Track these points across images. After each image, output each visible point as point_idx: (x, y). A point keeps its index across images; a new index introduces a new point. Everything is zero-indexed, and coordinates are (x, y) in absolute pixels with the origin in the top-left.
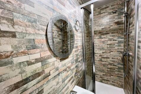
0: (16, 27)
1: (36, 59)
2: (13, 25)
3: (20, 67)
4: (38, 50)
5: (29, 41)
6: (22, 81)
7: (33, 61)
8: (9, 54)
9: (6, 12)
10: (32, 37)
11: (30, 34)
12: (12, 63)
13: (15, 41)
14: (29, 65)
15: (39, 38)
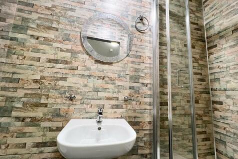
0: (60, 25)
1: (67, 49)
2: (58, 24)
3: (55, 50)
4: (71, 43)
5: (66, 35)
6: (54, 60)
7: (64, 50)
8: (52, 40)
9: (57, 17)
10: (68, 32)
11: (67, 30)
12: (52, 45)
13: (57, 33)
14: (61, 51)
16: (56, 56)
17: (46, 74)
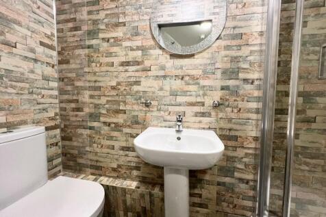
1: (137, 46)
4: (141, 37)
5: (134, 28)
6: (126, 62)
7: (135, 48)
10: (136, 24)
11: (135, 21)
14: (131, 50)
15: (143, 24)
16: (127, 57)
17: (121, 79)
